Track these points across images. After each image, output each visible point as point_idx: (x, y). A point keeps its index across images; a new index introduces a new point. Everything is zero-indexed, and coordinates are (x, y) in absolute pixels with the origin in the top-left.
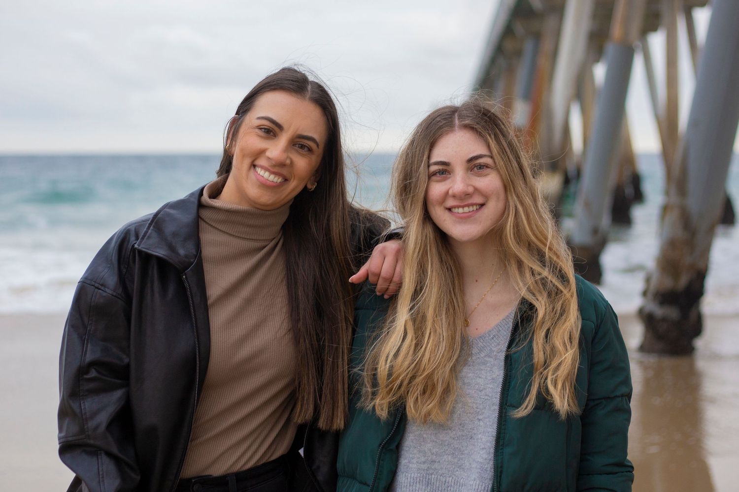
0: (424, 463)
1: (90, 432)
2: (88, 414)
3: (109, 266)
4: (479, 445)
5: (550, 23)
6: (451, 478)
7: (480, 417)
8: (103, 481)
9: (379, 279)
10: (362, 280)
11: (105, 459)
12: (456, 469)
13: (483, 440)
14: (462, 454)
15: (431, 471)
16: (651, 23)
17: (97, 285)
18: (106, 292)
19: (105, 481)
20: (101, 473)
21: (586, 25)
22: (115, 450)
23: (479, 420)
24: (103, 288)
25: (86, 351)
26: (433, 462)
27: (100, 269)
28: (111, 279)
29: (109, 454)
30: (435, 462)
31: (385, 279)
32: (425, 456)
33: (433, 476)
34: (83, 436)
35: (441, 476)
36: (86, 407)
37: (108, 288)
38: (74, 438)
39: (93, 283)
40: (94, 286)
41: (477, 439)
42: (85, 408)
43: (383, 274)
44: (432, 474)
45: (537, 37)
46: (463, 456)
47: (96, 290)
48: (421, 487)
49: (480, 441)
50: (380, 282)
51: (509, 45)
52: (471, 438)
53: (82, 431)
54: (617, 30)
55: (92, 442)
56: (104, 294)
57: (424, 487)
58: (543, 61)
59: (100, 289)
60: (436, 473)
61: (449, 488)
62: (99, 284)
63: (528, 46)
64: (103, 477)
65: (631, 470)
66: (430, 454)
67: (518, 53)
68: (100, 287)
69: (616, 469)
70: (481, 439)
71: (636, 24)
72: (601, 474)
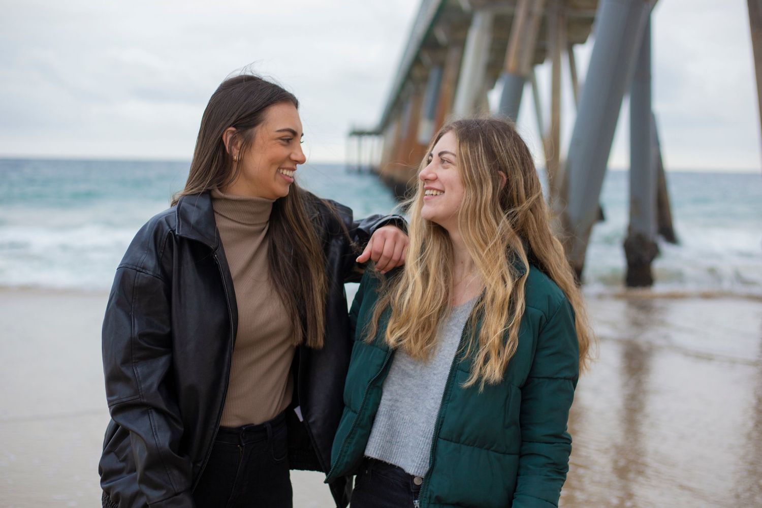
0: (390, 400)
1: (143, 392)
2: (140, 378)
3: (146, 252)
4: (431, 394)
5: (453, 54)
6: (407, 417)
7: (435, 372)
8: (156, 434)
9: (380, 258)
10: (366, 260)
11: (155, 416)
12: (412, 410)
13: (434, 391)
14: (418, 399)
15: (394, 408)
16: (539, 56)
17: (138, 269)
18: (148, 274)
19: (158, 434)
20: (153, 428)
21: (484, 58)
22: (163, 405)
23: (434, 374)
24: (144, 271)
25: (134, 324)
26: (397, 401)
27: (138, 255)
28: (151, 263)
29: (159, 411)
30: (398, 401)
31: (386, 258)
32: (391, 395)
33: (395, 412)
34: (138, 396)
35: (401, 413)
36: (139, 372)
37: (149, 271)
38: (129, 399)
39: (135, 267)
40: (135, 269)
41: (430, 390)
42: (137, 373)
43: (385, 253)
44: (394, 411)
45: (442, 66)
46: (419, 401)
47: (138, 273)
48: (384, 419)
49: (431, 391)
50: (382, 260)
51: (417, 73)
52: (426, 388)
53: (137, 392)
54: (511, 62)
55: (145, 401)
56: (146, 276)
57: (386, 420)
58: (447, 87)
59: (142, 272)
60: (398, 410)
61: (405, 424)
62: (140, 267)
63: (434, 74)
64: (155, 431)
65: (568, 442)
66: (395, 394)
67: (425, 80)
68: (141, 270)
69: (554, 440)
70: (433, 390)
71: (527, 57)
72: (540, 443)
